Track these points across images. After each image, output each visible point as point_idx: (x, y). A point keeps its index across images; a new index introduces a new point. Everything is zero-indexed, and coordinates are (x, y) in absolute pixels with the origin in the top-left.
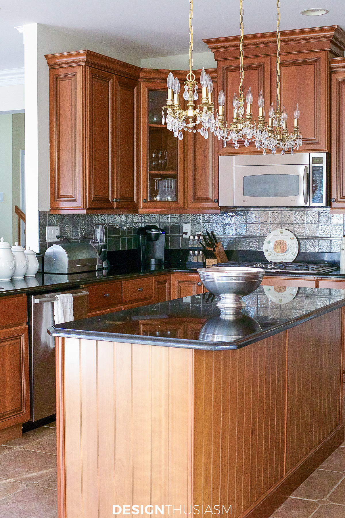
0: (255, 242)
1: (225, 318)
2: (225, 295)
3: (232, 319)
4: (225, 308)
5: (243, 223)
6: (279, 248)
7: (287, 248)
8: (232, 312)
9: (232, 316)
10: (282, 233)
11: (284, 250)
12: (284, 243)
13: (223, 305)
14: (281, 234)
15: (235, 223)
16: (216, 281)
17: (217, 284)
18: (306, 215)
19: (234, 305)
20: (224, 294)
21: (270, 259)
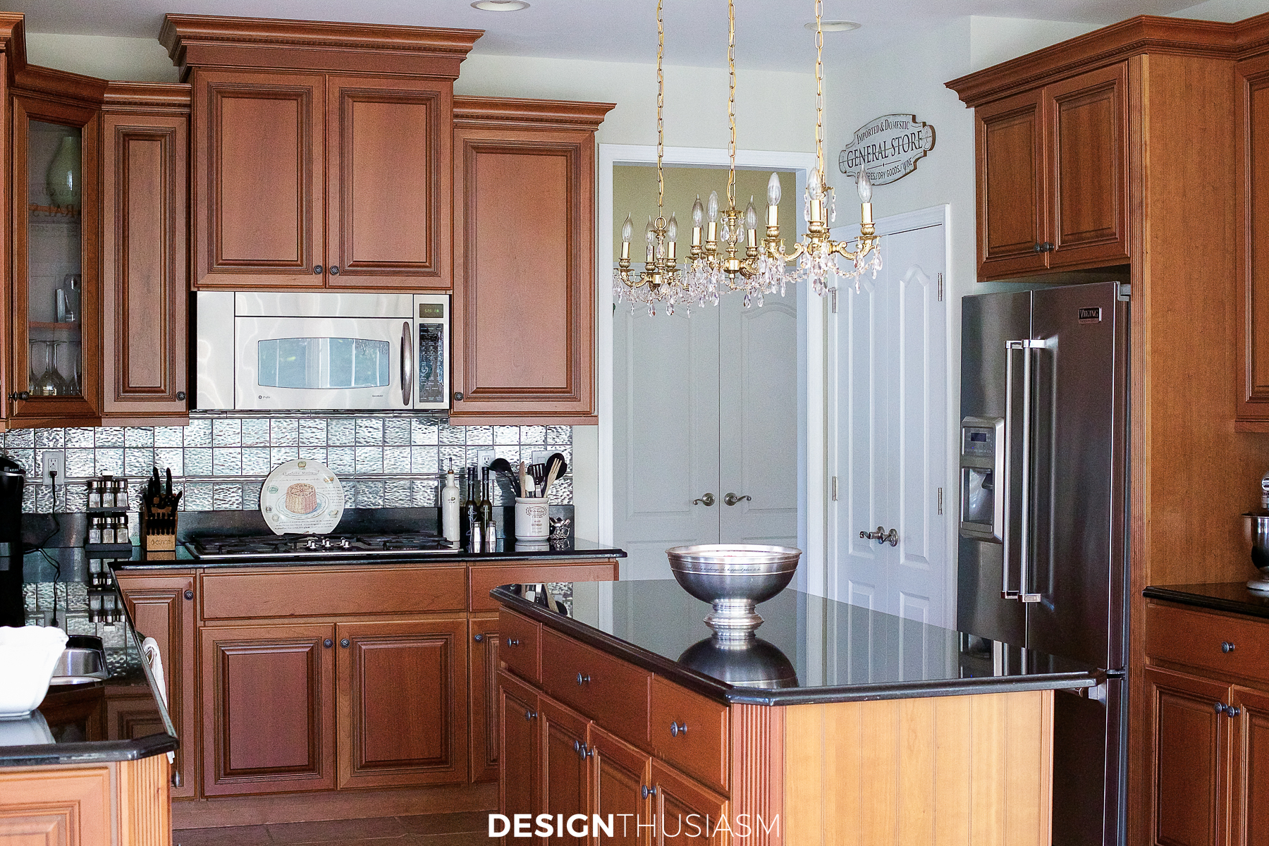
0: (235, 490)
1: (732, 649)
2: (732, 600)
3: (744, 648)
4: (732, 627)
5: (204, 446)
6: (299, 502)
7: (318, 501)
8: (743, 634)
9: (742, 642)
10: (304, 469)
11: (312, 507)
12: (310, 490)
13: (727, 620)
14: (301, 471)
15: (183, 448)
16: (727, 573)
17: (728, 581)
18: (354, 427)
19: (748, 620)
20: (730, 598)
21: (277, 527)
